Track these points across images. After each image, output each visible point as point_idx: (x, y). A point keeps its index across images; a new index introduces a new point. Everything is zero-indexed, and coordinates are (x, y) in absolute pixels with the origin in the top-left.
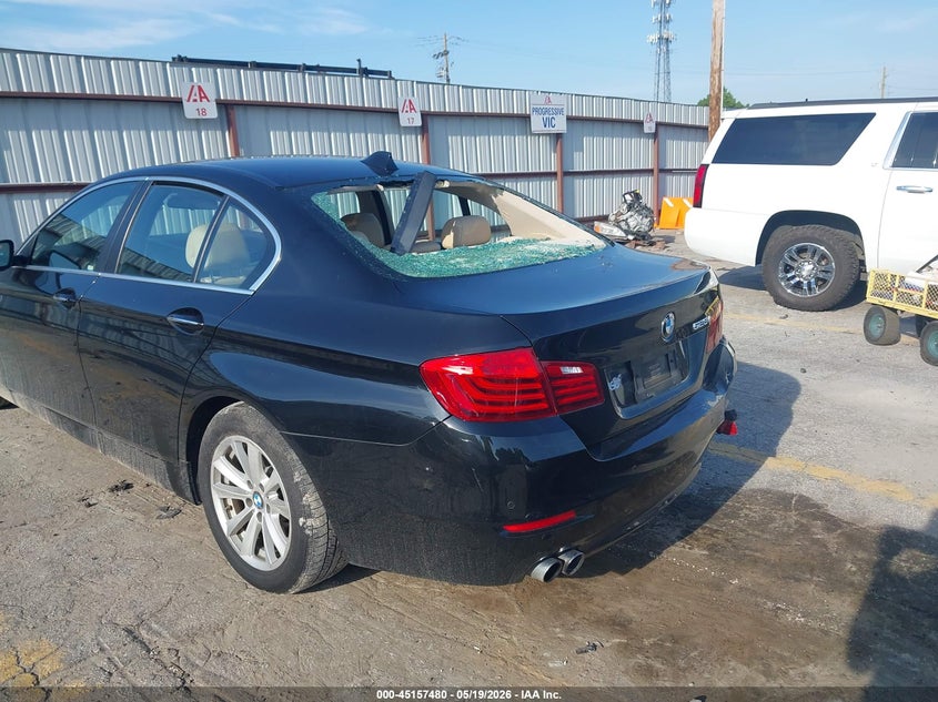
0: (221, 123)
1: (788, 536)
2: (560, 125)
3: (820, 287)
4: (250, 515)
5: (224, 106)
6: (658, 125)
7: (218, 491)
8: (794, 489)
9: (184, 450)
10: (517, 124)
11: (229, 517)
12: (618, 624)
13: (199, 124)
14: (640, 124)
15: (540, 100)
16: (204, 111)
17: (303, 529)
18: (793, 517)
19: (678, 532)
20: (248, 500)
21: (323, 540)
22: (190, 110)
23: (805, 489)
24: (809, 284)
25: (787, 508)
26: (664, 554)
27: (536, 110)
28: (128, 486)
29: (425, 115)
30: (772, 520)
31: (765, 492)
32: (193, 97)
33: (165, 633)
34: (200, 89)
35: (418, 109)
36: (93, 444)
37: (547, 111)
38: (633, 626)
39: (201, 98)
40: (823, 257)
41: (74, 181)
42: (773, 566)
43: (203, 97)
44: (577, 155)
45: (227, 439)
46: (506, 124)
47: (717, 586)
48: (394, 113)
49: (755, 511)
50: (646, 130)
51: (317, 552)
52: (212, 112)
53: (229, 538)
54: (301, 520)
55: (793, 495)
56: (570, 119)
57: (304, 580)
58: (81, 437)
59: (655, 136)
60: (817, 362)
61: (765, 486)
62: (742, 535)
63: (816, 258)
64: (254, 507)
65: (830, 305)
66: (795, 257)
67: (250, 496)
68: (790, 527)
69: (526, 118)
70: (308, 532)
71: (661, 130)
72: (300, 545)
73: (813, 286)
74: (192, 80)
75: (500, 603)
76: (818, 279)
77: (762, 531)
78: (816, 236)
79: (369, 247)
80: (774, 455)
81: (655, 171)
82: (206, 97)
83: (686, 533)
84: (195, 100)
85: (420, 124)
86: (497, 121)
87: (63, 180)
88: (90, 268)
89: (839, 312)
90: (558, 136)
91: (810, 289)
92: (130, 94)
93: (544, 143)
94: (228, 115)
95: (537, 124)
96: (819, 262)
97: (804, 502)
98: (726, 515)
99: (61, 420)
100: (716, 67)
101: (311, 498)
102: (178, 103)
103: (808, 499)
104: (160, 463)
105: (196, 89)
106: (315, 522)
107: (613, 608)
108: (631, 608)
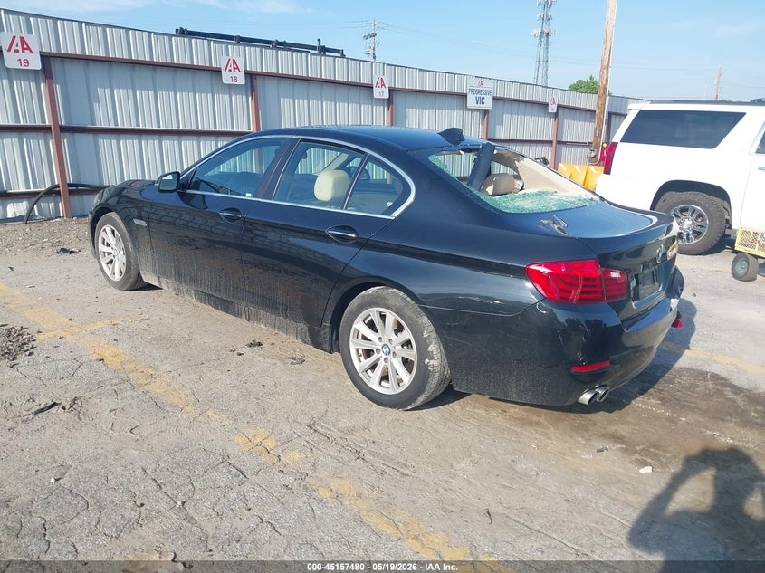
0: (247, 88)
1: (709, 395)
2: (488, 103)
3: (696, 237)
4: (379, 359)
5: (251, 76)
6: (559, 107)
7: (355, 344)
8: (706, 368)
9: (330, 317)
10: (456, 101)
11: (360, 361)
12: (616, 438)
13: (231, 89)
14: (545, 105)
15: (474, 84)
16: (236, 78)
17: (427, 366)
18: (711, 385)
19: (637, 390)
20: (378, 349)
21: (437, 375)
22: (227, 78)
23: (715, 369)
24: (688, 235)
25: (705, 379)
26: (633, 402)
27: (471, 91)
28: (260, 344)
29: (391, 90)
30: (698, 386)
31: (688, 370)
32: (229, 68)
33: (333, 429)
34: (234, 61)
35: (387, 86)
36: (238, 315)
37: (479, 92)
38: (626, 439)
39: (234, 69)
40: (700, 215)
41: (141, 127)
42: (705, 411)
43: (236, 68)
44: (498, 128)
45: (369, 310)
46: (449, 100)
47: (672, 420)
48: (370, 88)
49: (685, 380)
50: (550, 111)
51: (433, 382)
52: (242, 80)
53: (361, 375)
54: (427, 361)
55: (707, 373)
56: (496, 99)
57: (421, 400)
58: (226, 310)
59: (556, 115)
60: (701, 290)
61: (687, 366)
62: (680, 393)
63: (695, 215)
64: (381, 354)
65: (703, 251)
66: (679, 215)
67: (380, 347)
68: (710, 390)
69: (463, 97)
70: (430, 368)
71: (561, 111)
72: (422, 377)
73: (691, 236)
74: (228, 55)
75: (538, 424)
76: (694, 232)
77: (692, 392)
78: (696, 200)
79: (476, 192)
80: (689, 349)
81: (554, 143)
82: (238, 68)
83: (643, 391)
84: (230, 70)
85: (387, 97)
86: (443, 97)
87: (134, 126)
88: (248, 195)
89: (708, 257)
90: (486, 112)
91: (688, 239)
92: (184, 63)
93: (476, 116)
94: (252, 82)
95: (471, 102)
96: (696, 219)
97: (715, 377)
98: (666, 382)
99: (207, 298)
100: (606, 64)
101: (434, 348)
102: (218, 71)
103: (717, 375)
104: (303, 327)
105: (231, 62)
106: (436, 362)
107: (611, 429)
108: (622, 429)
